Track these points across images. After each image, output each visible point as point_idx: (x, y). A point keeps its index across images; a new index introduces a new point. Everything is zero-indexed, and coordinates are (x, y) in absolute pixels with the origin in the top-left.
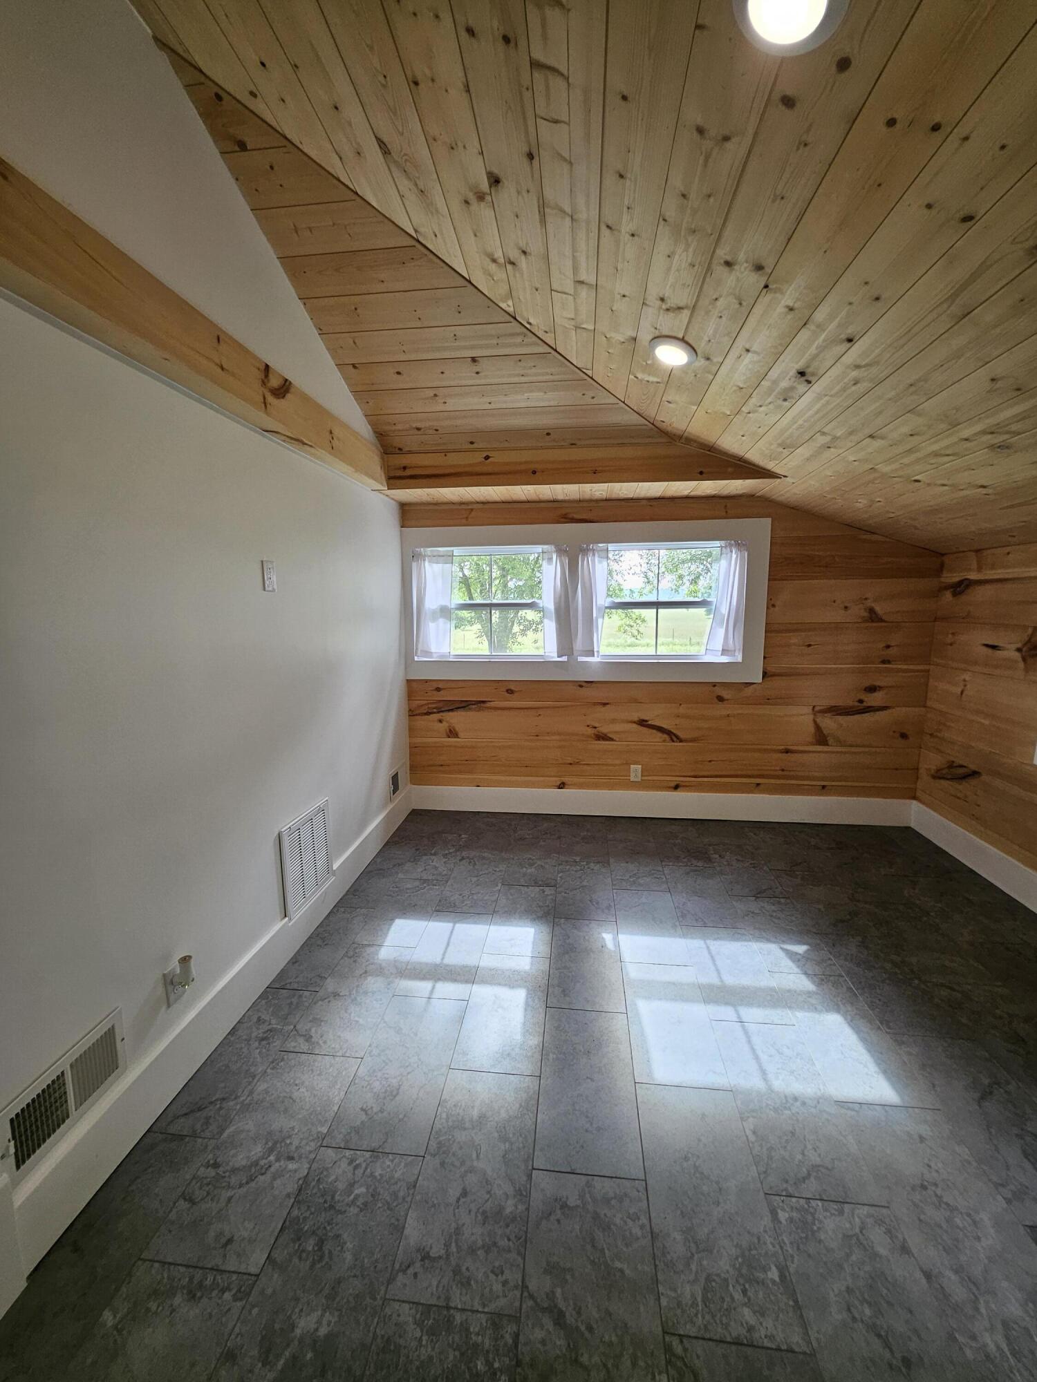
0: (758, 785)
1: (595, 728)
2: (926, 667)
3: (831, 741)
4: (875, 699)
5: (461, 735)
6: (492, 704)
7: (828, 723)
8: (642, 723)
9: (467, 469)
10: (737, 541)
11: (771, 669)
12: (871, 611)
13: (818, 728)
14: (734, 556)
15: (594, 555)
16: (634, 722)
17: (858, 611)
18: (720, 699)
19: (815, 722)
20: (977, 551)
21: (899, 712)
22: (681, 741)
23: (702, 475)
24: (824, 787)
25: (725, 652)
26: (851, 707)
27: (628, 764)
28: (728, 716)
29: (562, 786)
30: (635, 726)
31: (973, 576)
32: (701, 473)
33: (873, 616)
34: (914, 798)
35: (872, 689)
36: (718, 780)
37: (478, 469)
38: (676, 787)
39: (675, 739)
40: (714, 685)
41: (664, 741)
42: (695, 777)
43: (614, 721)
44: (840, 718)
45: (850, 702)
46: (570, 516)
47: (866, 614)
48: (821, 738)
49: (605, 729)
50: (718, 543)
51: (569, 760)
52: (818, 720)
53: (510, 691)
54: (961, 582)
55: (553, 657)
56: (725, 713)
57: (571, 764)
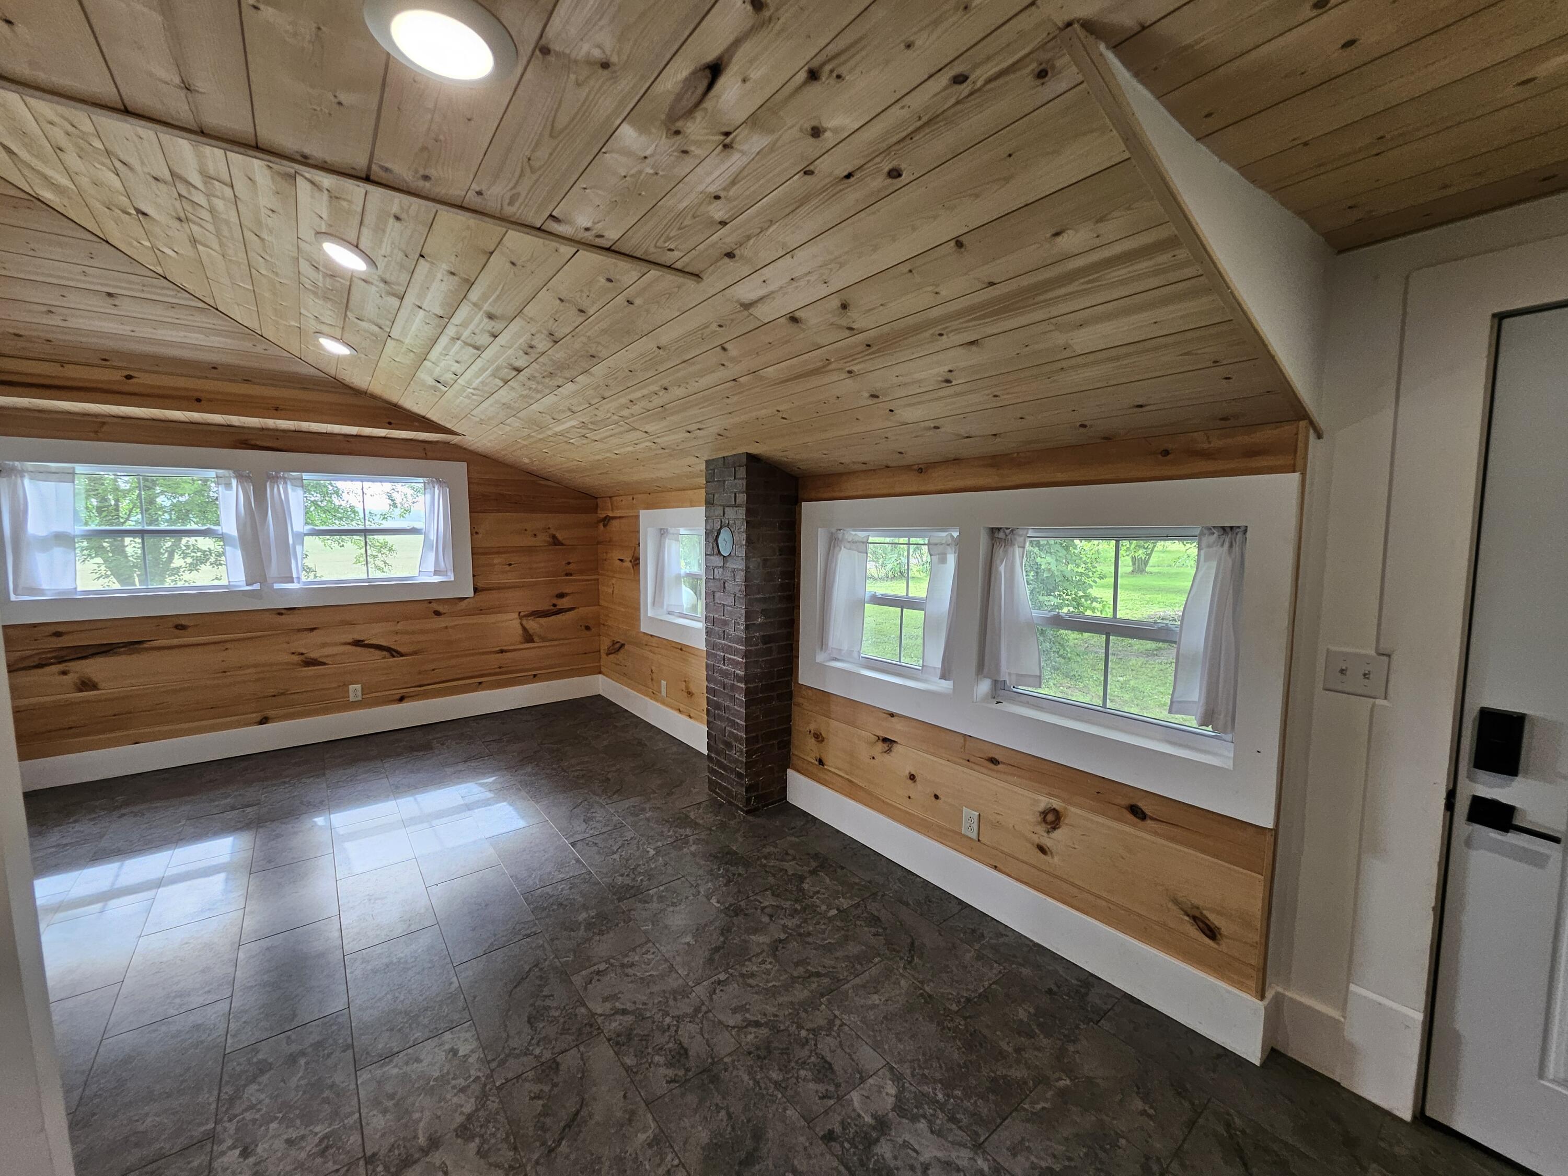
0: (480, 683)
1: (302, 654)
2: (596, 577)
3: (536, 639)
4: (564, 603)
5: (102, 685)
6: (153, 644)
7: (533, 625)
8: (358, 643)
9: (100, 386)
10: (438, 479)
11: (480, 585)
12: (554, 537)
13: (524, 629)
14: (437, 491)
15: (286, 483)
16: (349, 644)
17: (543, 538)
18: (437, 613)
19: (522, 625)
21: (582, 611)
22: (402, 655)
23: (390, 425)
24: (535, 676)
25: (436, 573)
26: (548, 610)
27: (346, 685)
28: (446, 627)
29: (264, 721)
30: (350, 647)
31: (611, 514)
32: (390, 423)
33: (555, 541)
34: (600, 673)
35: (561, 596)
36: (441, 685)
37: (115, 387)
38: (401, 699)
39: (395, 654)
40: (430, 602)
41: (384, 658)
42: (420, 686)
43: (324, 645)
44: (543, 621)
45: (545, 606)
46: (253, 442)
47: (551, 540)
48: (528, 637)
49: (314, 655)
50: (421, 480)
51: (272, 691)
52: (524, 622)
53: (180, 627)
54: (606, 518)
55: (240, 586)
56: (444, 625)
57: (274, 696)
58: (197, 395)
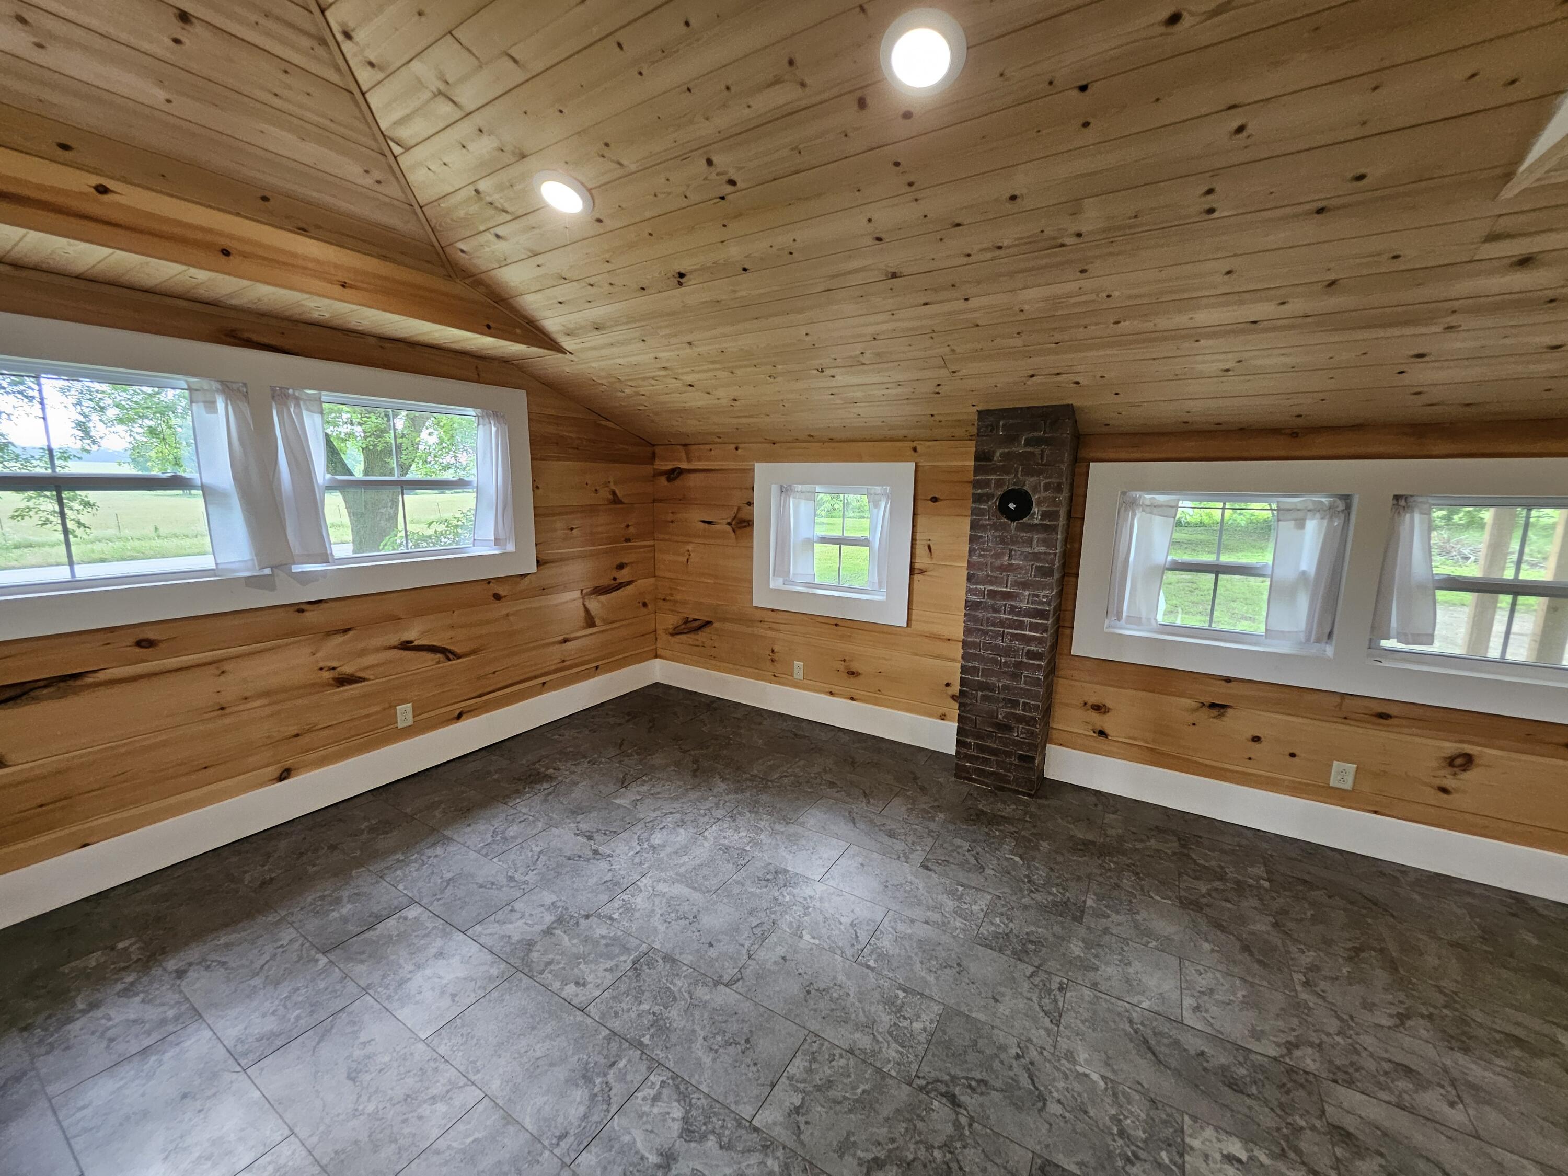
0: (544, 683)
1: (334, 669)
2: (651, 543)
3: (598, 622)
4: (624, 575)
5: (11, 757)
6: (101, 676)
7: (594, 605)
8: (406, 646)
10: (492, 412)
11: (542, 557)
12: (614, 493)
13: (587, 610)
14: (494, 429)
15: (298, 405)
16: (394, 647)
17: (605, 494)
18: (497, 597)
19: (584, 605)
20: (685, 445)
21: (642, 583)
22: (459, 657)
23: (488, 329)
24: (597, 667)
25: (497, 541)
26: (609, 586)
27: (393, 707)
28: (507, 615)
29: (284, 775)
30: (395, 651)
31: (684, 465)
32: (489, 327)
33: (615, 500)
34: (656, 657)
35: (621, 567)
36: (499, 693)
38: (459, 717)
39: (451, 656)
40: (488, 581)
41: (438, 663)
42: (480, 696)
43: (363, 653)
44: (603, 598)
45: (606, 581)
46: (246, 335)
47: (611, 497)
48: (590, 621)
49: (348, 669)
50: (471, 411)
51: (293, 730)
52: (587, 603)
53: (145, 643)
54: (673, 470)
56: (504, 612)
57: (297, 735)
58: (224, 242)
